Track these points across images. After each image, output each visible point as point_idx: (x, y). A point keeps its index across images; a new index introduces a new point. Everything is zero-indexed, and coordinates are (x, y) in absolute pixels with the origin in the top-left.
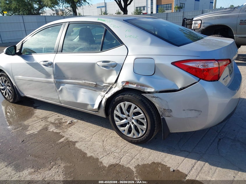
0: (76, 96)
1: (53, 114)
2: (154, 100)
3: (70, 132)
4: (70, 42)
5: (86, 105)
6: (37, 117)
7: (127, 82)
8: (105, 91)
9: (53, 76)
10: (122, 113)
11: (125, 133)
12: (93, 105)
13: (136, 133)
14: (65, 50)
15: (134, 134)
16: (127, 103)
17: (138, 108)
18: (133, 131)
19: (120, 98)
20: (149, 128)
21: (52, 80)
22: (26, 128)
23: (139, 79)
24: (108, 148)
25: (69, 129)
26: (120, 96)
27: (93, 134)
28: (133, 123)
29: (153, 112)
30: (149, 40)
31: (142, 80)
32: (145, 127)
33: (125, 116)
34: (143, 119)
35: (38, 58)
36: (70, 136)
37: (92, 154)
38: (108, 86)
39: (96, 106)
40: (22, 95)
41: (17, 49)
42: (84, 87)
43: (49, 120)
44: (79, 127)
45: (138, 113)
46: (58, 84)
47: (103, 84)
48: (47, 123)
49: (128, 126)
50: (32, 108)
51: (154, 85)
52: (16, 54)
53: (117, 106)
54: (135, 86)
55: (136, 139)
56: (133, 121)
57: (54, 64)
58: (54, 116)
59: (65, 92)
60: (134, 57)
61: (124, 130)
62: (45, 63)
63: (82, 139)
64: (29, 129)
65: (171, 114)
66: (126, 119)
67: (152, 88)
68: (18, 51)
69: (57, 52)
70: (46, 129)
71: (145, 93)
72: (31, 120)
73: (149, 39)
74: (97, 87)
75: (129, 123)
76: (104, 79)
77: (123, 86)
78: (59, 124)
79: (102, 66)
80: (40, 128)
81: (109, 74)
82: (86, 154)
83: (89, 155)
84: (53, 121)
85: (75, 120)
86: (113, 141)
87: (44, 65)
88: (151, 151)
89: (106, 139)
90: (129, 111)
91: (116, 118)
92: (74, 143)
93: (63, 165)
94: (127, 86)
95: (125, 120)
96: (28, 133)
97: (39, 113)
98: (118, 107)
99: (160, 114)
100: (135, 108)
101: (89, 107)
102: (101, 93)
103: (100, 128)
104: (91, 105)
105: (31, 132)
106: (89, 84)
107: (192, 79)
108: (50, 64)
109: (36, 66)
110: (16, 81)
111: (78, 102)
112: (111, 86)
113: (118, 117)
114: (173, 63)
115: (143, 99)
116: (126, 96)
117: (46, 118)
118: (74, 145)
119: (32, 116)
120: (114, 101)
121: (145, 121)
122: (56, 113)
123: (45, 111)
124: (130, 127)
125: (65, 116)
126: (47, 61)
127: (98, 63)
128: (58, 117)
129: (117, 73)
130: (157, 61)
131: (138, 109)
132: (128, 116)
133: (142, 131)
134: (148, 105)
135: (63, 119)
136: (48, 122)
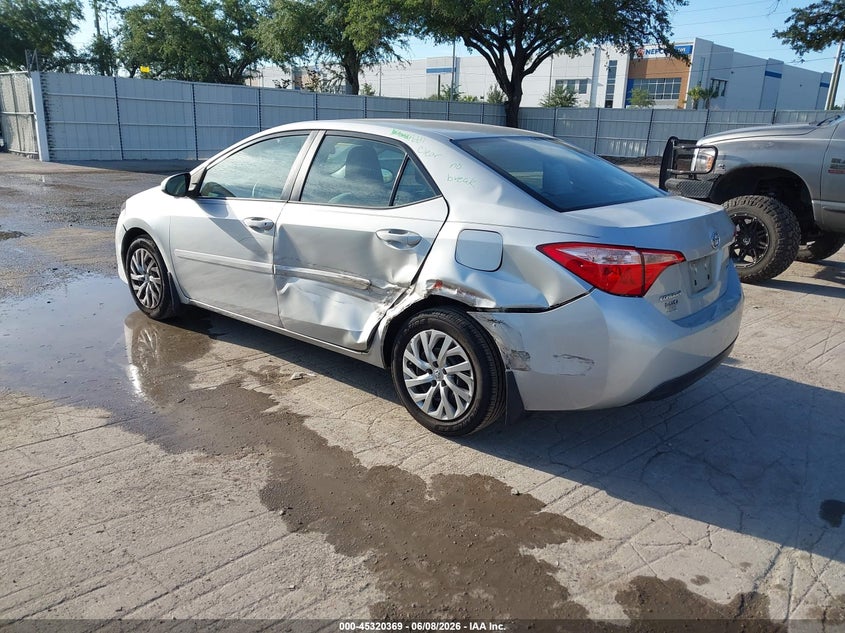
0: (320, 310)
1: (260, 356)
2: (492, 329)
3: (295, 397)
4: (325, 179)
5: (341, 333)
6: (217, 358)
7: (439, 283)
8: (388, 301)
9: (270, 257)
10: (423, 357)
11: (425, 408)
12: (358, 334)
13: (449, 408)
14: (307, 196)
15: (444, 413)
16: (435, 333)
17: (458, 346)
18: (444, 402)
19: (419, 320)
20: (478, 397)
21: (268, 265)
22: (189, 376)
23: (464, 277)
24: (378, 436)
25: (295, 390)
26: (422, 316)
27: (349, 406)
28: (444, 383)
29: (490, 359)
30: (498, 191)
31: (471, 281)
32: (470, 393)
33: (428, 365)
34: (467, 373)
35: (240, 210)
36: (293, 405)
37: (339, 444)
38: (398, 290)
39: (364, 338)
40: (185, 301)
41: (191, 182)
42: (341, 288)
43: (246, 366)
44: (319, 389)
45: (456, 359)
46: (282, 277)
47: (384, 285)
48: (241, 372)
49: (432, 389)
50: (207, 337)
51: (495, 293)
52: (186, 194)
53: (412, 340)
54: (455, 292)
55: (448, 424)
56: (445, 378)
57: (278, 227)
58: (258, 360)
59: (295, 298)
60: (461, 226)
61: (423, 401)
62: (256, 223)
63: (321, 414)
64: (196, 378)
65: (528, 363)
66: (430, 372)
67: (490, 299)
68: (192, 188)
69: (287, 199)
70: (236, 383)
71: (475, 309)
72: (200, 361)
73: (499, 187)
74: (371, 291)
75: (434, 383)
76: (389, 273)
77: (429, 291)
78: (270, 378)
79: (389, 241)
80: (224, 380)
81: (401, 261)
82: (325, 441)
83: (332, 443)
84: (256, 369)
85: (311, 374)
86: (395, 425)
87: (252, 227)
88: (480, 453)
89: (378, 419)
90: (436, 354)
91: (406, 370)
92: (302, 418)
93: (269, 455)
94: (437, 293)
95: (427, 375)
96: (193, 387)
97: (222, 348)
98: (413, 342)
99: (505, 362)
100: (452, 346)
101: (348, 339)
102: (380, 305)
103: (369, 396)
104: (352, 332)
105: (203, 386)
106: (355, 281)
107: (576, 285)
108: (269, 227)
109: (234, 228)
110: (177, 261)
111: (323, 324)
112: (403, 290)
113: (412, 366)
114: (540, 248)
115: (471, 326)
116: (436, 315)
117: (239, 362)
118: (302, 421)
119: (204, 354)
120: (407, 328)
121: (472, 378)
122: (266, 354)
123: (238, 346)
124: (437, 393)
125: (286, 362)
126: (262, 219)
127: (379, 234)
128: (270, 364)
129: (419, 260)
130: (508, 240)
131: (458, 350)
132: (436, 365)
133: (464, 402)
134: (481, 340)
135: (282, 368)
136: (243, 370)
